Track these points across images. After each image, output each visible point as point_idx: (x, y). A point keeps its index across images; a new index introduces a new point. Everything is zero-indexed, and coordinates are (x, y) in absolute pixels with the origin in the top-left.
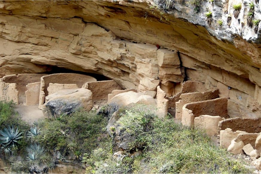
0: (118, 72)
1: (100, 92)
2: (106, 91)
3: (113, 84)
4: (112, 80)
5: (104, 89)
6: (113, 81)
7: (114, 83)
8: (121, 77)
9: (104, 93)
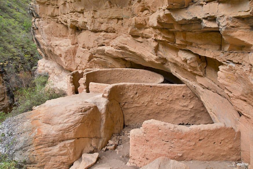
0: (188, 62)
1: (154, 106)
2: (168, 105)
3: (184, 92)
4: (183, 85)
5: (163, 101)
6: (184, 87)
7: (186, 90)
8: (197, 77)
9: (163, 109)
